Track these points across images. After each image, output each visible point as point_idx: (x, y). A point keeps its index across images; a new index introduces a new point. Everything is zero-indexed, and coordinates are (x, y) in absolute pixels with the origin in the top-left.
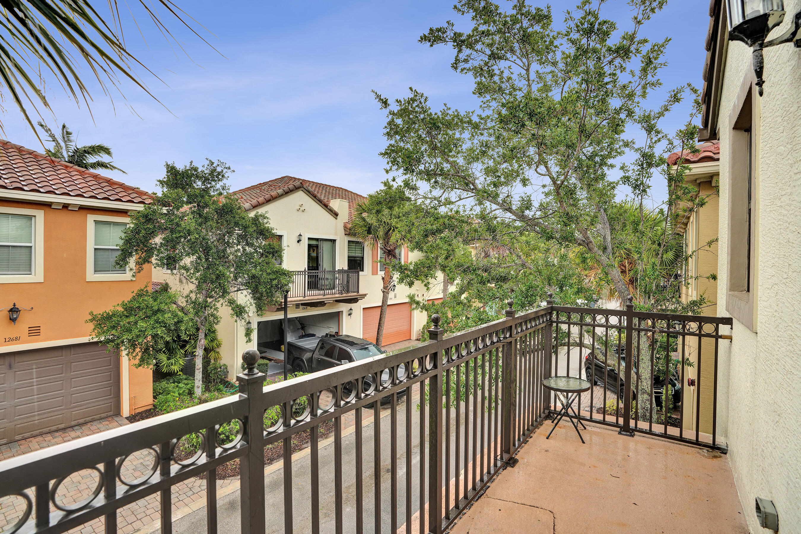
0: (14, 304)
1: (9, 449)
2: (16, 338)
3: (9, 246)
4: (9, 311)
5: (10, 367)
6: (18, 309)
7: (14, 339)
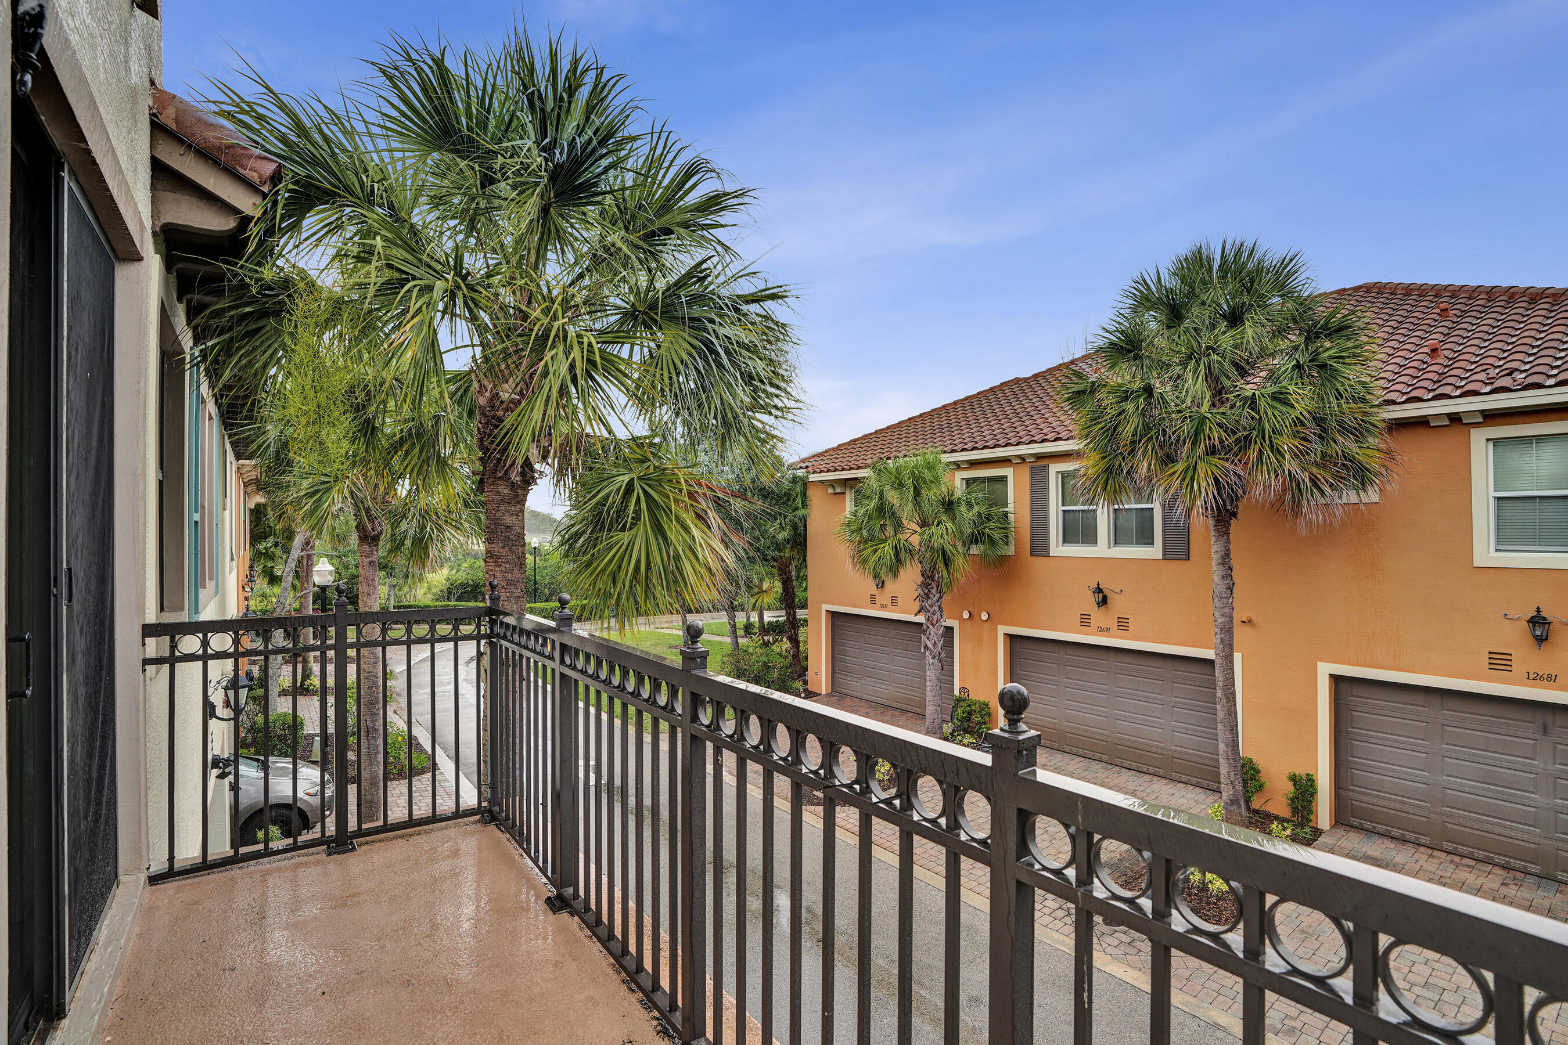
0: (1538, 608)
1: (1534, 888)
2: (1549, 677)
3: (1534, 498)
4: (1528, 622)
5: (1545, 731)
6: (1544, 618)
7: (1546, 677)
